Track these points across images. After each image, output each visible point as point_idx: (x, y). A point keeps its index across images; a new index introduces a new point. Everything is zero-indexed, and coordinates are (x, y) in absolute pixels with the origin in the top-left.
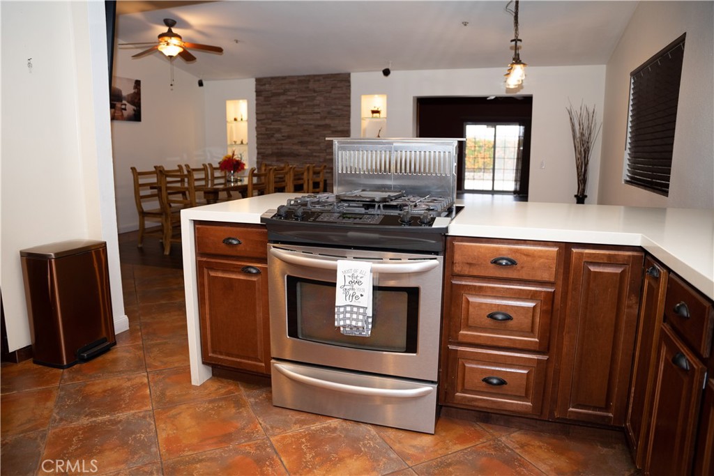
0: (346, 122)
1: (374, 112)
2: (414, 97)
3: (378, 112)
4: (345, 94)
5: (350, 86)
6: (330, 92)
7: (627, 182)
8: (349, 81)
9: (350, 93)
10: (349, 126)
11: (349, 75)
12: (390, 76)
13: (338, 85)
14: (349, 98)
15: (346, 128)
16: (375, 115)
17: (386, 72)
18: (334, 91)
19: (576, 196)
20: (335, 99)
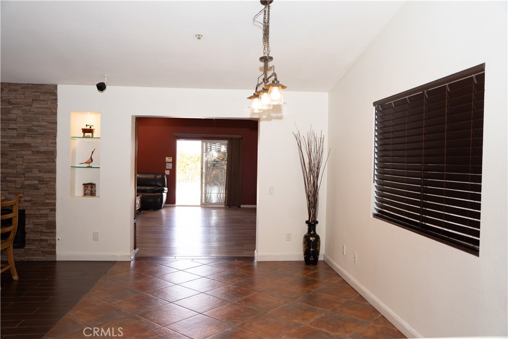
0: (51, 141)
1: (85, 131)
2: (132, 116)
3: (90, 131)
4: (50, 108)
5: (56, 99)
6: (31, 106)
7: (375, 216)
8: (55, 95)
9: (56, 108)
10: (55, 147)
11: (56, 86)
12: (105, 92)
13: (41, 98)
14: (56, 114)
15: (50, 149)
16: (86, 134)
17: (101, 87)
18: (35, 105)
19: (307, 222)
20: (37, 114)
